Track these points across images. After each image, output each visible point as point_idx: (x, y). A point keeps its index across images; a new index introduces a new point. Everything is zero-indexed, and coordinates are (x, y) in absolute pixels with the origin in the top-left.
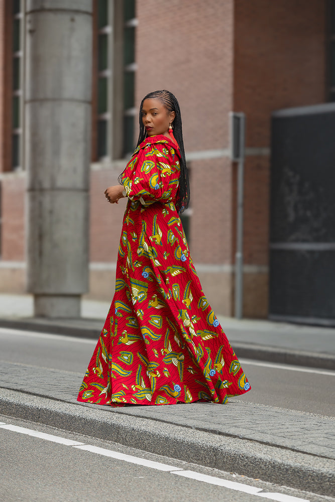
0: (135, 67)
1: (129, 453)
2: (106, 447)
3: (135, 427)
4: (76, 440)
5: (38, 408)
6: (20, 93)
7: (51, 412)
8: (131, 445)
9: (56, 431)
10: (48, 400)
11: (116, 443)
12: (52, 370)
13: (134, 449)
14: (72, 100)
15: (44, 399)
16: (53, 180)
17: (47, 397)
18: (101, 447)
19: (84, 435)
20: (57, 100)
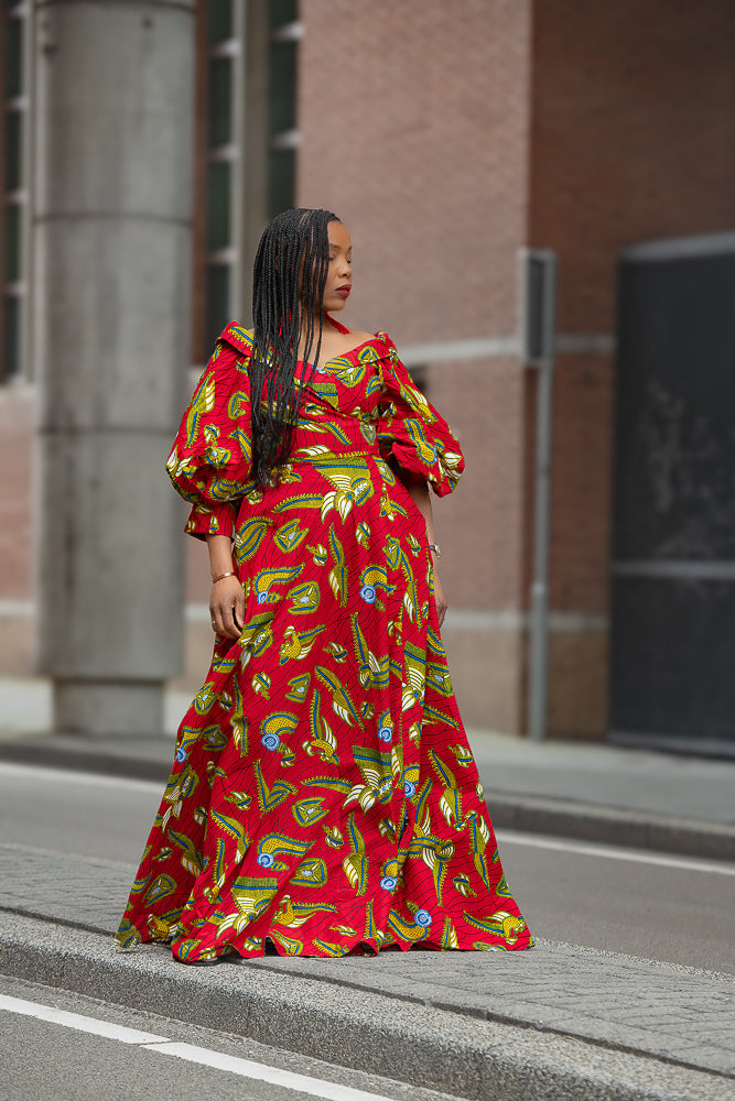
0: (295, 139)
1: (274, 1063)
2: (220, 1049)
3: (290, 1001)
4: (150, 1030)
5: (59, 954)
6: (23, 196)
7: (91, 964)
8: (280, 1044)
9: (101, 1008)
10: (85, 933)
11: (245, 1039)
12: (95, 861)
13: (286, 1052)
14: (146, 217)
15: (75, 931)
16: (100, 408)
17: (81, 927)
18: (208, 1047)
19: (168, 1019)
20: (111, 215)
